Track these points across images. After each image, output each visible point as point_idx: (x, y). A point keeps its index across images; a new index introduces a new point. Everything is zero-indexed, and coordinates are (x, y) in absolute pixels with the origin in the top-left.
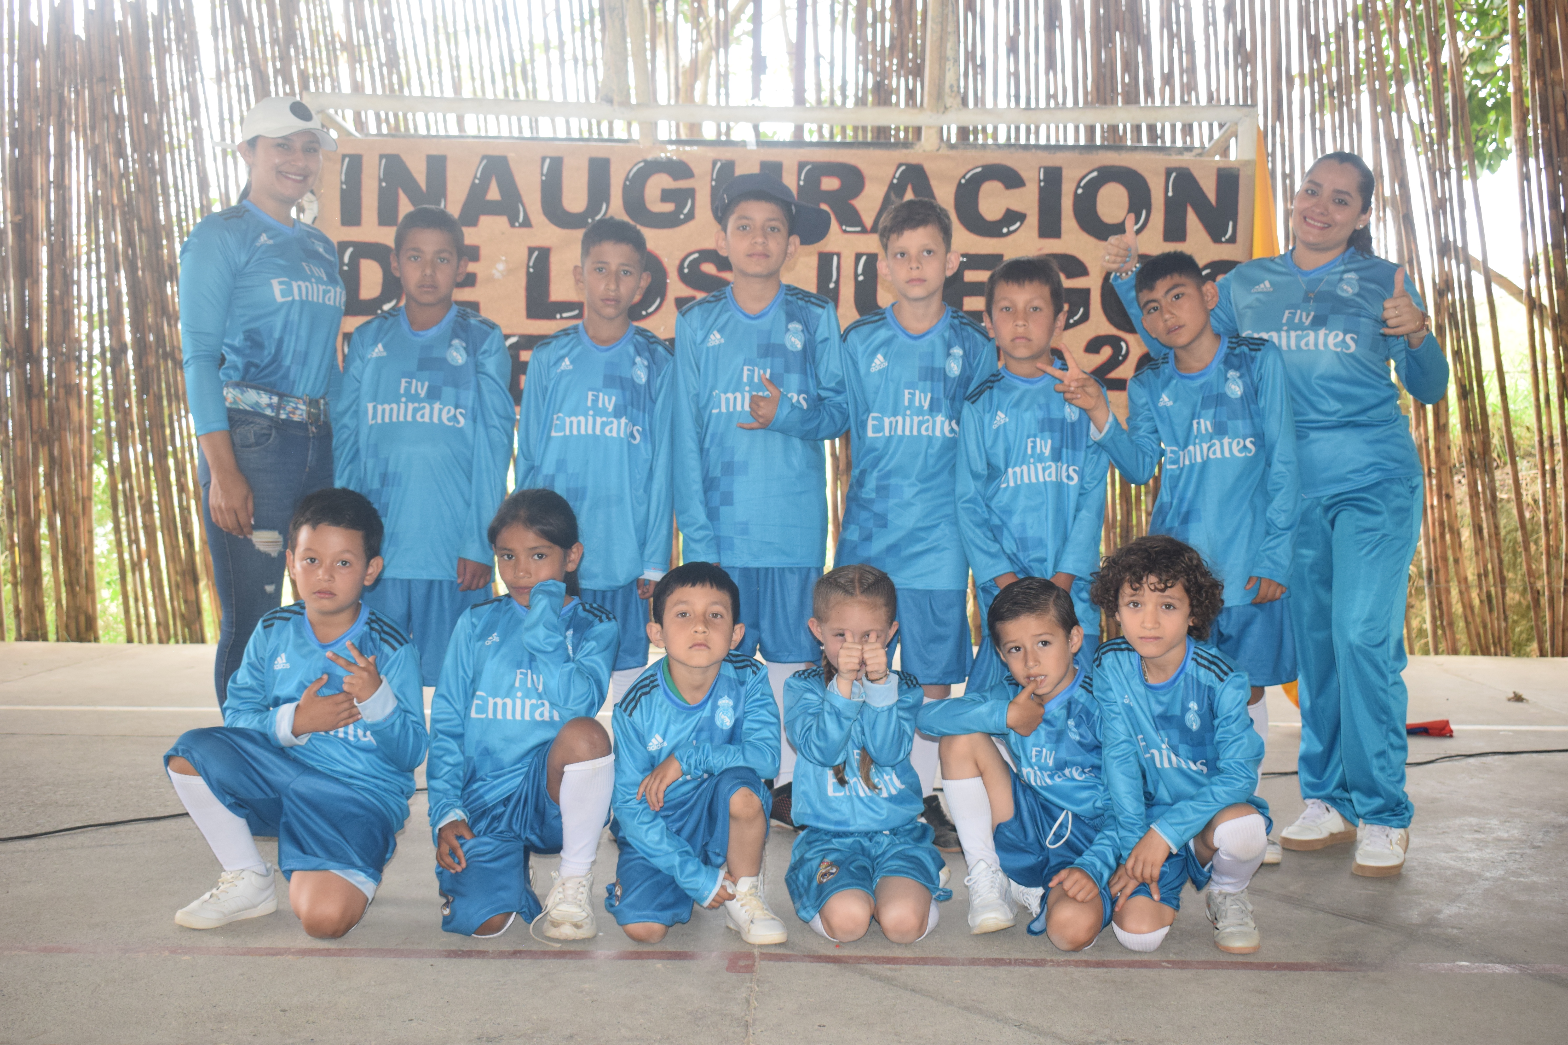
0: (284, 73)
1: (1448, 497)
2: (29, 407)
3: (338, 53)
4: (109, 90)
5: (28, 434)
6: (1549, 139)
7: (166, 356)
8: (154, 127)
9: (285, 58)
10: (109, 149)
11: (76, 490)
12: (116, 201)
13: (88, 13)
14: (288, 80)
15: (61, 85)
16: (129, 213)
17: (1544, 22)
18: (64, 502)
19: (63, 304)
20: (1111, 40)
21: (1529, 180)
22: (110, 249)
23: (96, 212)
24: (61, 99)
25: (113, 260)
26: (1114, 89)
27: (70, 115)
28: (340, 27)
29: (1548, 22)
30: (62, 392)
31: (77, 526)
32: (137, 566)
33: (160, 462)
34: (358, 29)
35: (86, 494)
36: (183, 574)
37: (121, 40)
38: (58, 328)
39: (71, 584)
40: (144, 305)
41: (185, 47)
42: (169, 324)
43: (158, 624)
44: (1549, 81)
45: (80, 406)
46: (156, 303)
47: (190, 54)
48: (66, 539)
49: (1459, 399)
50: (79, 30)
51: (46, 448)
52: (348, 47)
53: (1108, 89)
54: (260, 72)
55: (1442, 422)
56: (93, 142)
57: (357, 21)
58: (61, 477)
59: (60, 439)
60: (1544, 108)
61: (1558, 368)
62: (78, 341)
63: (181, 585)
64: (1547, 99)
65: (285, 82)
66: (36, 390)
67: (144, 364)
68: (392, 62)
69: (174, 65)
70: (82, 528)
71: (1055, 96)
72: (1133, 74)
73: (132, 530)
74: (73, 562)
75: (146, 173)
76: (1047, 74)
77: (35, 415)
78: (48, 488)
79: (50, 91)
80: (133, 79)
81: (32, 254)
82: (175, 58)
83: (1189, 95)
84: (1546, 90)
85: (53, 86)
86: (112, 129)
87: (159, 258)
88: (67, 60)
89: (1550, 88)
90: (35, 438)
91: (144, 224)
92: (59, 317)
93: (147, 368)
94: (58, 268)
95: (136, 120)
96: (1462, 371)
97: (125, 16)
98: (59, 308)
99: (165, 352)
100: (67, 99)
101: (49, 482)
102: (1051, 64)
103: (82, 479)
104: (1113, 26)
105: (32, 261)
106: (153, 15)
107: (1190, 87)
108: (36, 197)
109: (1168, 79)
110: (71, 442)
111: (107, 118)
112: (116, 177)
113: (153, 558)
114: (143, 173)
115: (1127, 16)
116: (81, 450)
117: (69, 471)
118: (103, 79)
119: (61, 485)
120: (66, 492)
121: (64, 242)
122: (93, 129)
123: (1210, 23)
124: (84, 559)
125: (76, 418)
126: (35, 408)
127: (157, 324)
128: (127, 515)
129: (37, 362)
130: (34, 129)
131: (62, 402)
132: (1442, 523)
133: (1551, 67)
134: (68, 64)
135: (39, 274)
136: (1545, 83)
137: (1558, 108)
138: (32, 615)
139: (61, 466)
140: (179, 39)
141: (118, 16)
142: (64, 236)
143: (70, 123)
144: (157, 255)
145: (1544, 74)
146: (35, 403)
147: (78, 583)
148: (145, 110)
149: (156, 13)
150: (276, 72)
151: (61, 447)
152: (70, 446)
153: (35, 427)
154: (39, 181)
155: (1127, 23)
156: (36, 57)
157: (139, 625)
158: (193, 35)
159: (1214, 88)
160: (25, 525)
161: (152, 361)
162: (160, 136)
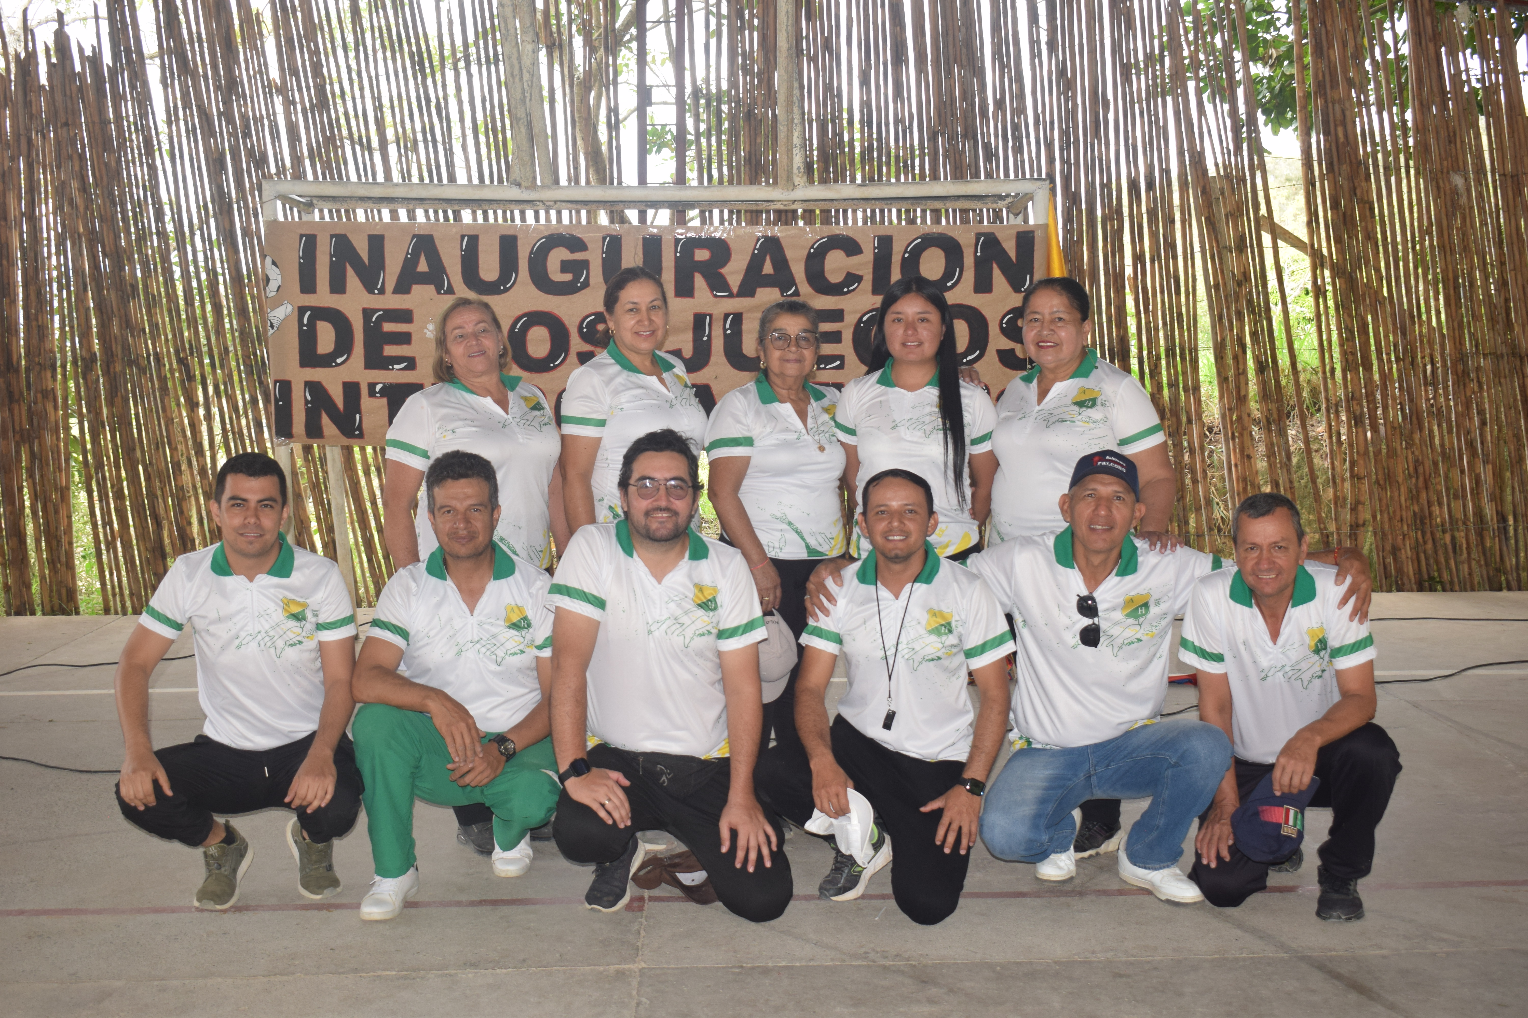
0: (227, 115)
1: (1249, 457)
2: (11, 411)
3: (275, 96)
4: (72, 134)
5: (11, 434)
6: (1330, 149)
7: (131, 363)
8: (113, 164)
9: (227, 102)
10: (74, 185)
11: (55, 480)
12: (81, 230)
13: (50, 65)
14: (230, 121)
15: (29, 130)
16: (93, 238)
17: (1325, 48)
18: (44, 491)
19: (37, 320)
20: (949, 73)
21: (1314, 185)
22: (78, 271)
23: (65, 240)
24: (29, 141)
25: (81, 281)
26: (953, 114)
27: (38, 155)
28: (274, 74)
29: (1329, 48)
30: (39, 396)
31: (56, 512)
32: (111, 545)
33: (128, 455)
34: (291, 76)
35: (64, 484)
36: (153, 550)
37: (80, 89)
38: (34, 341)
39: (53, 562)
40: (110, 320)
41: (138, 93)
42: (133, 336)
43: (131, 594)
44: (1329, 100)
45: (56, 408)
46: (120, 318)
47: (143, 100)
48: (47, 523)
49: (1257, 374)
50: (43, 80)
51: (27, 446)
52: (282, 90)
53: (949, 114)
54: (206, 115)
55: (1243, 393)
56: (59, 178)
57: (289, 69)
58: (41, 469)
59: (39, 438)
60: (1326, 123)
61: (1341, 345)
62: (52, 351)
63: (151, 561)
64: (1328, 114)
65: (227, 124)
66: (17, 397)
67: (112, 370)
68: (322, 103)
69: (129, 109)
70: (63, 513)
71: (902, 121)
72: (969, 102)
73: (107, 513)
74: (54, 543)
75: (108, 205)
76: (895, 102)
77: (17, 418)
78: (30, 480)
79: (19, 135)
80: (93, 123)
81: (8, 277)
82: (129, 104)
83: (1019, 118)
84: (1327, 107)
85: (22, 132)
86: (77, 168)
87: (122, 279)
88: (34, 108)
89: (1330, 105)
90: (18, 437)
91: (107, 249)
92: (35, 331)
93: (115, 373)
94: (32, 288)
95: (97, 159)
96: (1259, 349)
97: (83, 67)
98: (34, 323)
99: (130, 360)
100: (35, 143)
101: (31, 475)
102: (898, 93)
103: (60, 470)
104: (951, 59)
105: (9, 284)
106: (108, 65)
107: (1020, 110)
108: (11, 229)
109: (1000, 104)
110: (49, 439)
111: (70, 158)
112: (82, 209)
113: (125, 538)
114: (104, 205)
115: (964, 50)
116: (58, 446)
117: (48, 465)
118: (66, 124)
119: (42, 476)
120: (46, 483)
121: (37, 267)
122: (59, 167)
123: (1035, 54)
124: (64, 540)
125: (53, 419)
126: (16, 412)
127: (122, 335)
128: (101, 501)
129: (17, 370)
130: (6, 168)
131: (40, 405)
132: (1245, 480)
133: (1332, 87)
134: (34, 112)
135: (16, 295)
136: (1326, 101)
137: (1338, 123)
138: (20, 591)
139: (41, 460)
140: (133, 87)
141: (78, 68)
142: (36, 261)
143: (39, 163)
144: (120, 276)
145: (1325, 93)
146: (16, 407)
147: (60, 562)
148: (105, 151)
149: (111, 65)
150: (220, 114)
151: (40, 444)
152: (49, 443)
153: (17, 428)
154: (12, 213)
155: (963, 57)
156: (6, 105)
157: (114, 595)
158: (145, 84)
159: (1040, 111)
160: (11, 513)
161: (118, 368)
162: (119, 173)
